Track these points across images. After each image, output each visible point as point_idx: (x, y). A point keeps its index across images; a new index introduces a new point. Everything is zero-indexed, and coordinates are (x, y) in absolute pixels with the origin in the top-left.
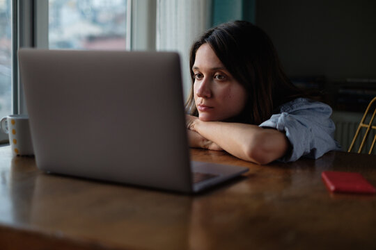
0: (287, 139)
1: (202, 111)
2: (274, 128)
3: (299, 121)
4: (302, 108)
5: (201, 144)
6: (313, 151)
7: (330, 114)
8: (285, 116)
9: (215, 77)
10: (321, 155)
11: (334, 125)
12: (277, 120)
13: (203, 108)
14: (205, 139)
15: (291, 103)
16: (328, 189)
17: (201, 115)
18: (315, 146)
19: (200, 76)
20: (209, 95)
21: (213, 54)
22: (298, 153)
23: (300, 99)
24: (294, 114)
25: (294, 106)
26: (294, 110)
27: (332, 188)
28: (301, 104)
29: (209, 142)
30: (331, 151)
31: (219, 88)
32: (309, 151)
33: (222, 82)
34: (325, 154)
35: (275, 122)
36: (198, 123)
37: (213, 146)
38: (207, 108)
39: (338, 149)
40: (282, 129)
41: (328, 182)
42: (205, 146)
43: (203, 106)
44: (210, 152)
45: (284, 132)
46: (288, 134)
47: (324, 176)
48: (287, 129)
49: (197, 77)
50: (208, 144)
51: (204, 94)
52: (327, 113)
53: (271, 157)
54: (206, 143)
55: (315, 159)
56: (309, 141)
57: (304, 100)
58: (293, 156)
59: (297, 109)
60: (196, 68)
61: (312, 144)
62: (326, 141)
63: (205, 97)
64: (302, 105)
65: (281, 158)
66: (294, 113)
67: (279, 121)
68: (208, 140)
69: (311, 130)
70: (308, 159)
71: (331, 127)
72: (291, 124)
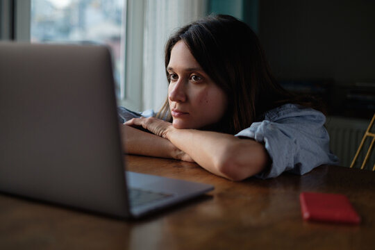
0: (266, 151)
1: (177, 117)
2: (252, 139)
3: (282, 132)
4: (290, 115)
5: (174, 154)
6: (298, 166)
7: (323, 123)
8: (266, 124)
9: (191, 79)
10: (309, 171)
11: (328, 136)
12: (256, 129)
13: (176, 114)
14: (176, 149)
15: (277, 108)
16: (301, 216)
17: (175, 121)
18: (301, 161)
19: (175, 76)
20: (183, 99)
21: (188, 52)
22: (278, 168)
23: (288, 106)
24: (280, 123)
25: (281, 112)
26: (280, 118)
27: (306, 215)
28: (289, 110)
29: (181, 152)
30: (322, 165)
31: (195, 90)
32: (293, 166)
33: (198, 84)
34: (315, 169)
35: (254, 132)
36: (171, 131)
37: (185, 158)
38: (181, 114)
39: (332, 162)
40: (261, 139)
41: (304, 207)
42: (177, 156)
43: (176, 111)
44: (183, 164)
45: (263, 143)
46: (267, 146)
47: (302, 198)
48: (266, 140)
49: (172, 78)
50: (181, 155)
51: (178, 97)
52: (319, 122)
53: (246, 173)
54: (178, 153)
55: (300, 175)
56: (293, 154)
57: (293, 106)
58: (272, 171)
59: (284, 117)
60: (171, 69)
61: (296, 158)
62: (315, 154)
63: (179, 101)
64: (290, 112)
65: (259, 174)
66: (280, 121)
67: (258, 131)
68: (180, 151)
69: (295, 142)
70: (292, 175)
71: (323, 138)
72: (271, 134)
